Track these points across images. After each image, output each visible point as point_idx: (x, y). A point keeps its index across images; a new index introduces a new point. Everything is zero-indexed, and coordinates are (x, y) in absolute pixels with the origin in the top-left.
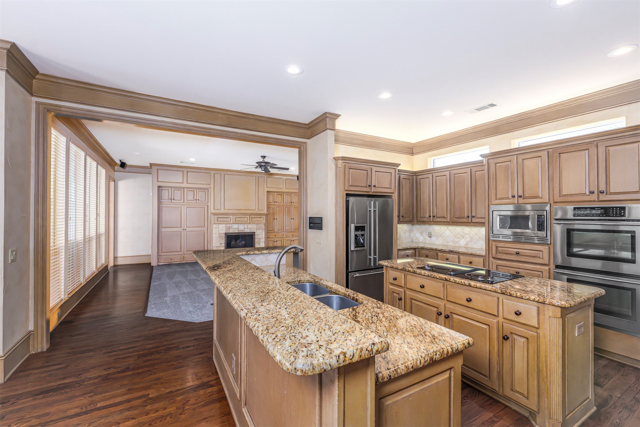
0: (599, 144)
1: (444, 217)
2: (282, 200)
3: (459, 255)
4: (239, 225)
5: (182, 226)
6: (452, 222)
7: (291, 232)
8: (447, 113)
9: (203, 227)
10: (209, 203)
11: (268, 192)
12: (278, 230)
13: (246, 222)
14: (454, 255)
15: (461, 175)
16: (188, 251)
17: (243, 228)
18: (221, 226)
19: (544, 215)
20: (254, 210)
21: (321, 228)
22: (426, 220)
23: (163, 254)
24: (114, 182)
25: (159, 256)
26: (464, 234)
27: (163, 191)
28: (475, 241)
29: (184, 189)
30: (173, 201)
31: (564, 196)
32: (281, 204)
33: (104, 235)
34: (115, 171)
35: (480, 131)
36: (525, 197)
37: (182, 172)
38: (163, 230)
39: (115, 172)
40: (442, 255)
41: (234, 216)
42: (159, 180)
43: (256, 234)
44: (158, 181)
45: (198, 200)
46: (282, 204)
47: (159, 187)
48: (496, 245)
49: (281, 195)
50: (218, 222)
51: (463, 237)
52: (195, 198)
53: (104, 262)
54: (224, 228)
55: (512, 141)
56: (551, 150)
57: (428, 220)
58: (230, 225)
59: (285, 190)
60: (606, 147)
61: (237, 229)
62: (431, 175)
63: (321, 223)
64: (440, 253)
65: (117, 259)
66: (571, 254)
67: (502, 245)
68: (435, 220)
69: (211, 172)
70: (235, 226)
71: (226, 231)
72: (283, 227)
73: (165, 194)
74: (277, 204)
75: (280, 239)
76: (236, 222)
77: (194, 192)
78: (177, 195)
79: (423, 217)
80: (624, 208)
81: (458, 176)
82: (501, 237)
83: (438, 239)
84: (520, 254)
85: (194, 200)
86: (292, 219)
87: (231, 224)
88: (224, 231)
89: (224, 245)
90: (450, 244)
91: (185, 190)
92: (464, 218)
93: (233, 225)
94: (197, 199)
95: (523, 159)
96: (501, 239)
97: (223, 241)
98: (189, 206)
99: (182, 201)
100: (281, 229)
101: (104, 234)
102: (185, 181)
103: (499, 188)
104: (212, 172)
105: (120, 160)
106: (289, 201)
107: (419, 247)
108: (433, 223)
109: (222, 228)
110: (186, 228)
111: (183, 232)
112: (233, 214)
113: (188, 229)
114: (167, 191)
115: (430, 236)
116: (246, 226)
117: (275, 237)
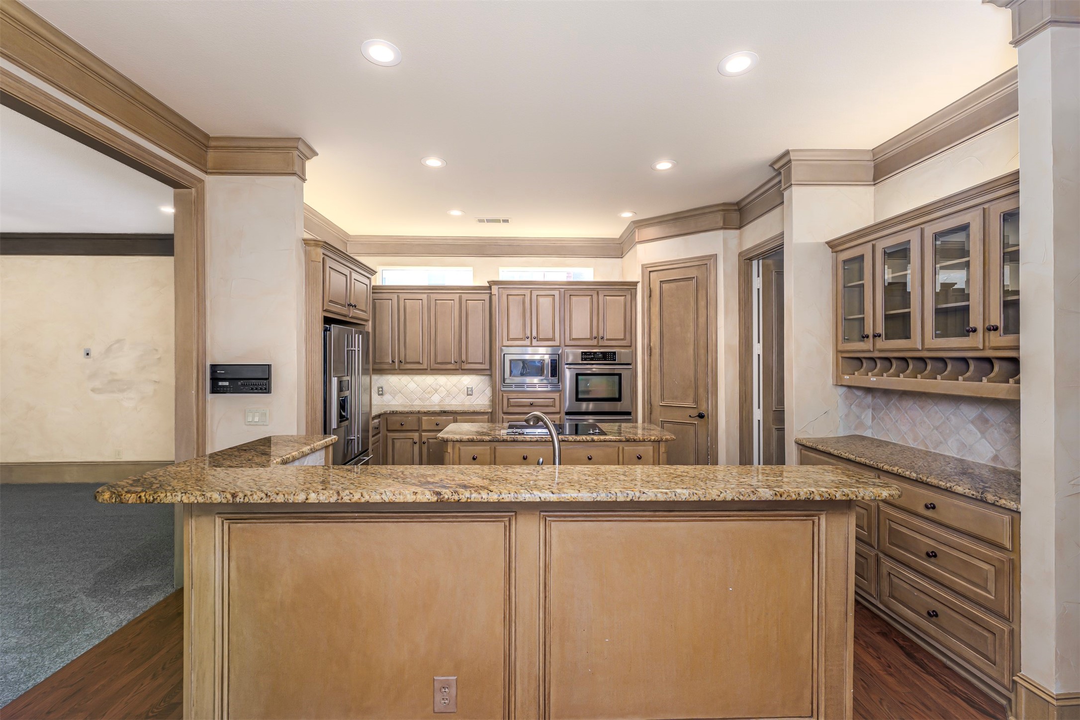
0: (600, 292)
1: (419, 363)
3: (455, 415)
6: (431, 370)
8: (456, 213)
14: (447, 417)
15: (446, 303)
19: (556, 360)
21: (267, 390)
22: (386, 367)
26: (438, 387)
28: (453, 395)
31: (574, 339)
35: (461, 245)
36: (538, 339)
40: (427, 420)
48: (507, 396)
51: (436, 391)
55: (501, 269)
56: (563, 290)
57: (390, 368)
60: (604, 296)
62: (396, 296)
63: (268, 379)
64: (424, 417)
66: (578, 399)
67: (514, 395)
68: (401, 368)
79: (381, 363)
80: (614, 353)
81: (441, 303)
82: (514, 386)
83: (396, 397)
84: (533, 404)
90: (417, 402)
92: (450, 363)
95: (537, 295)
96: (514, 389)
103: (512, 326)
107: (388, 412)
108: (398, 371)
115: (381, 392)
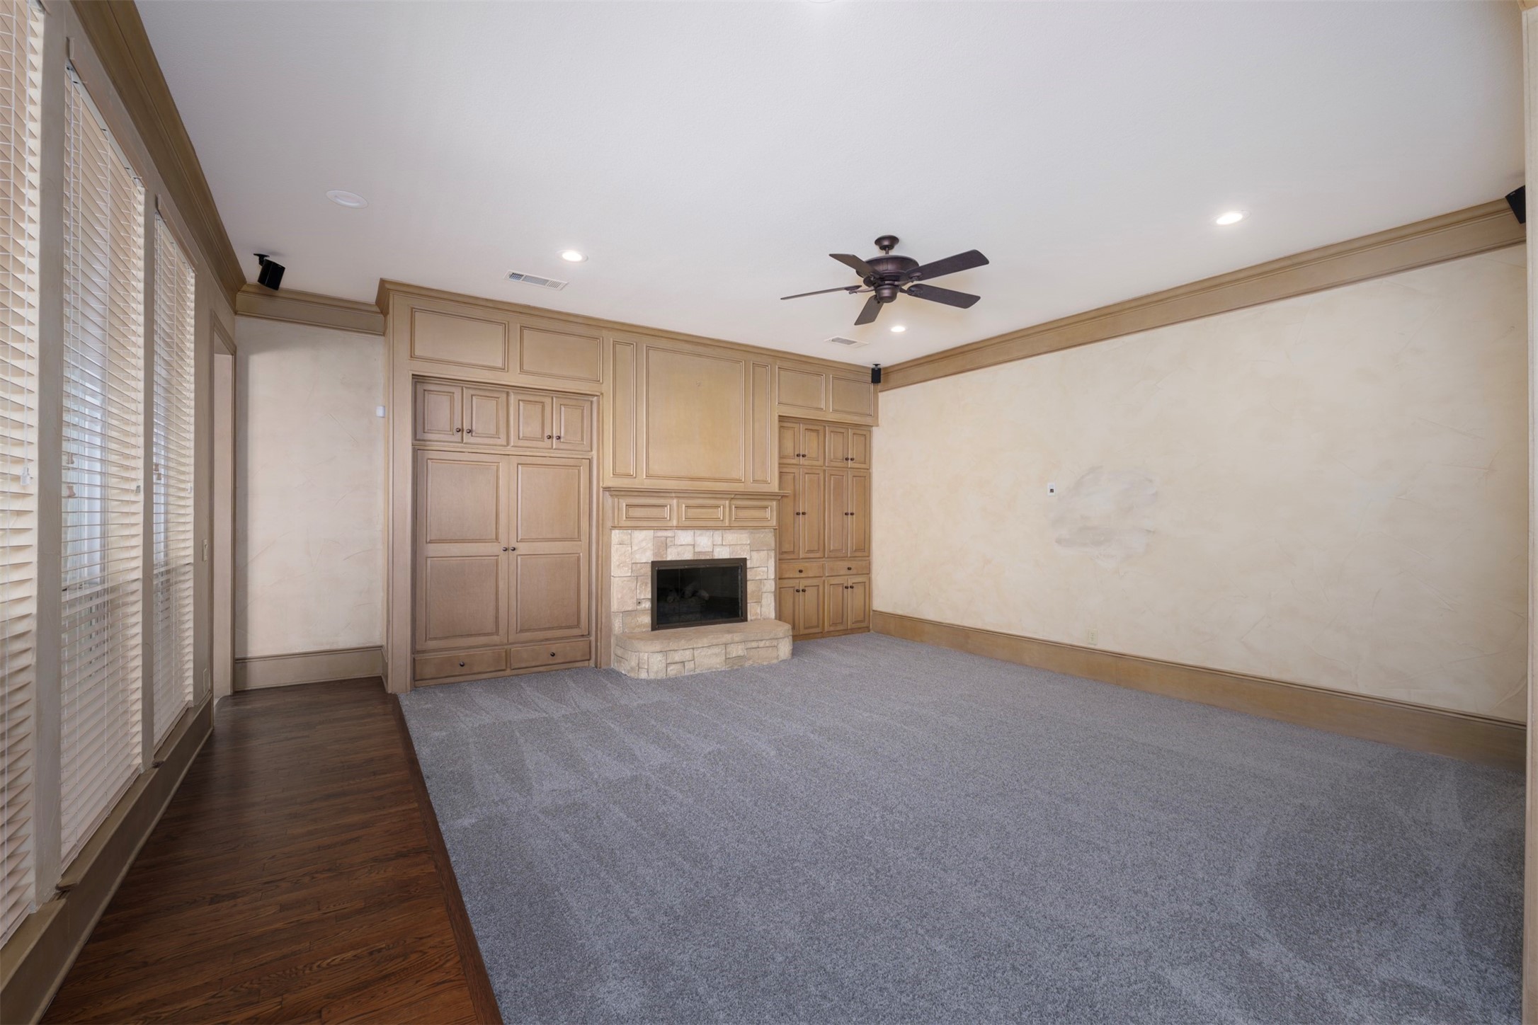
2: (821, 451)
4: (698, 532)
5: (502, 537)
7: (843, 558)
9: (572, 540)
10: (594, 453)
11: (782, 418)
12: (810, 551)
13: (720, 524)
16: (522, 631)
17: (710, 543)
18: (640, 536)
20: (739, 481)
23: (432, 644)
24: (234, 353)
25: (419, 652)
27: (431, 398)
29: (508, 393)
30: (467, 438)
32: (815, 463)
33: (190, 576)
34: (236, 313)
37: (501, 328)
38: (433, 550)
39: (237, 318)
41: (681, 501)
42: (418, 353)
43: (749, 564)
44: (412, 356)
45: (559, 438)
46: (821, 463)
47: (418, 379)
49: (817, 431)
50: (629, 523)
52: (547, 433)
53: (190, 697)
54: (650, 545)
58: (669, 533)
59: (831, 417)
61: (691, 547)
65: (245, 667)
69: (604, 333)
70: (685, 537)
71: (655, 554)
72: (821, 542)
73: (441, 410)
74: (806, 463)
75: (815, 582)
76: (688, 523)
77: (543, 407)
78: (484, 414)
85: (542, 439)
86: (846, 514)
87: (671, 528)
88: (648, 557)
89: (647, 605)
91: (512, 398)
93: (680, 533)
94: (555, 435)
97: (646, 593)
98: (523, 460)
99: (502, 441)
100: (816, 549)
101: (191, 568)
102: (515, 365)
104: (610, 337)
105: (261, 257)
106: (840, 455)
109: (644, 544)
110: (513, 544)
111: (503, 556)
112: (680, 494)
113: (523, 548)
114: (445, 400)
116: (717, 536)
117: (798, 575)
